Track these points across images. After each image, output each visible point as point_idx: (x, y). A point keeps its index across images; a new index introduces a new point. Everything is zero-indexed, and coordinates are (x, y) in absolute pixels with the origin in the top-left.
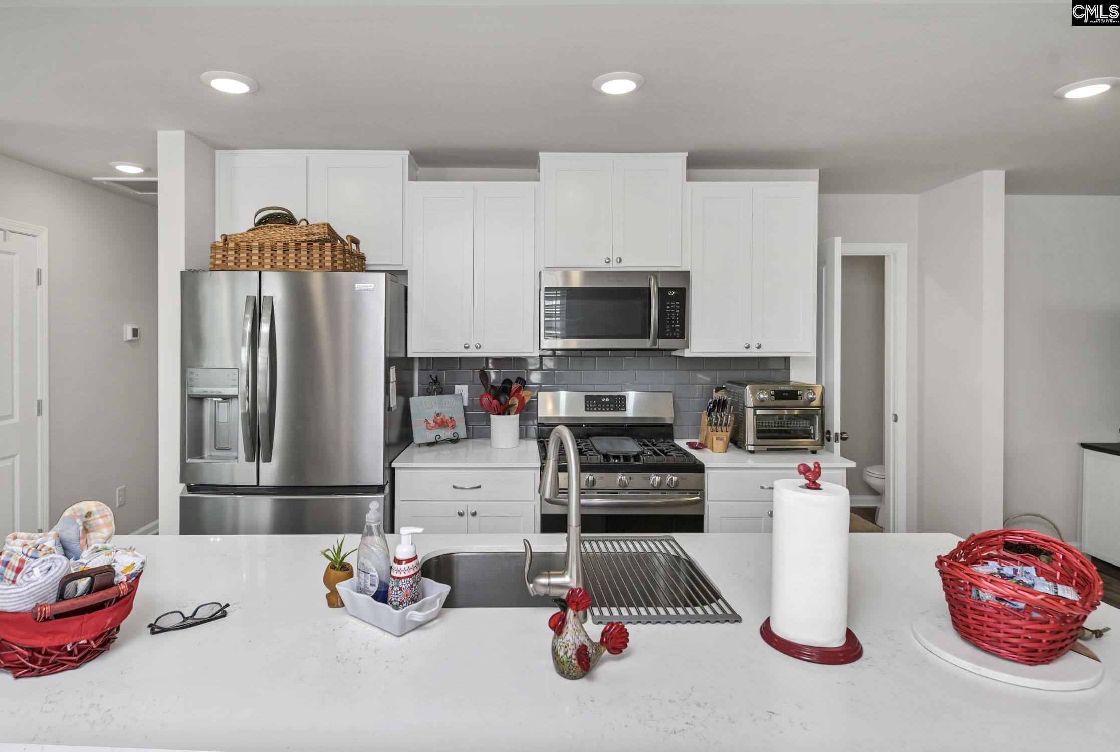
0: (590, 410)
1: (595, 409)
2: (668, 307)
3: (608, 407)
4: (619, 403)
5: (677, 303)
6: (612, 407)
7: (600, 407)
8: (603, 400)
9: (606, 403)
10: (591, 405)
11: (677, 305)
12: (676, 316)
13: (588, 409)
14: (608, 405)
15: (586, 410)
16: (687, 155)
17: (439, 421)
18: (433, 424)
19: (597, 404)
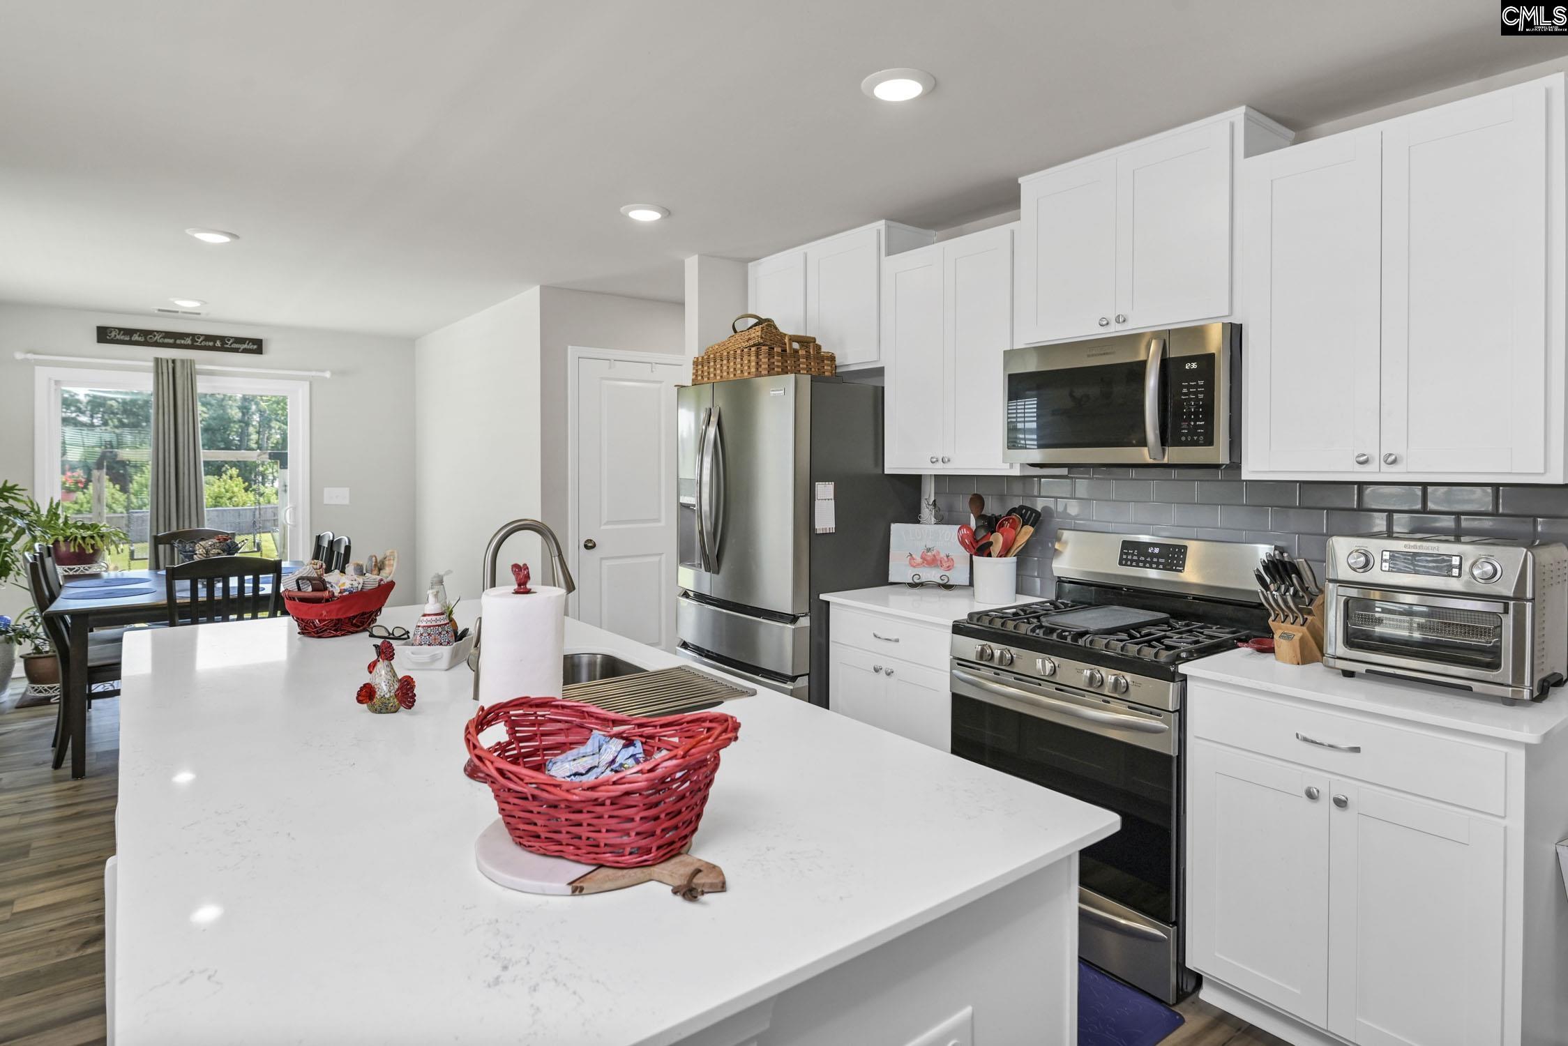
0: (1126, 565)
1: (1134, 564)
2: (1185, 390)
3: (1155, 563)
4: (1173, 557)
5: (1201, 383)
6: (1161, 563)
7: (1142, 561)
8: (1150, 551)
9: (1153, 555)
10: (1129, 557)
12: (1198, 406)
13: (1124, 562)
14: (1155, 560)
15: (1120, 564)
17: (929, 558)
18: (919, 560)
19: (1138, 556)
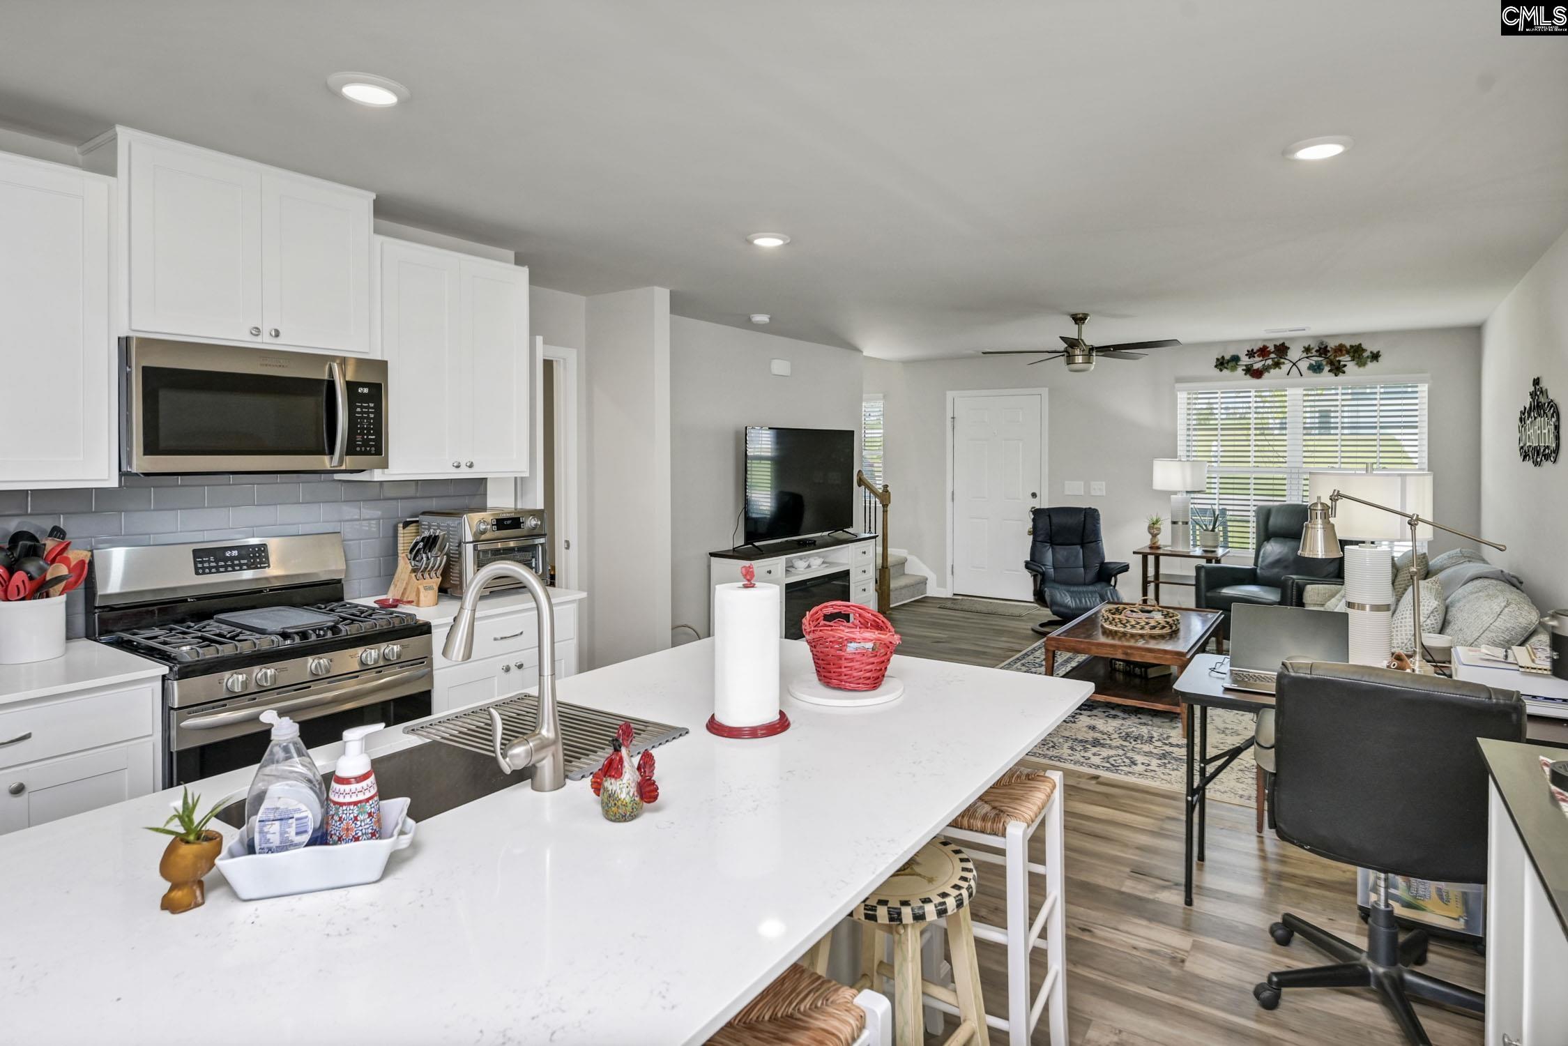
0: (204, 573)
1: (213, 570)
2: (359, 410)
3: (237, 565)
4: (256, 556)
5: (372, 405)
6: (244, 564)
7: (222, 566)
8: (227, 555)
9: (232, 558)
10: (206, 565)
11: (372, 408)
12: (370, 424)
13: (201, 571)
14: (236, 562)
15: (197, 573)
16: (375, 197)
19: (216, 561)
